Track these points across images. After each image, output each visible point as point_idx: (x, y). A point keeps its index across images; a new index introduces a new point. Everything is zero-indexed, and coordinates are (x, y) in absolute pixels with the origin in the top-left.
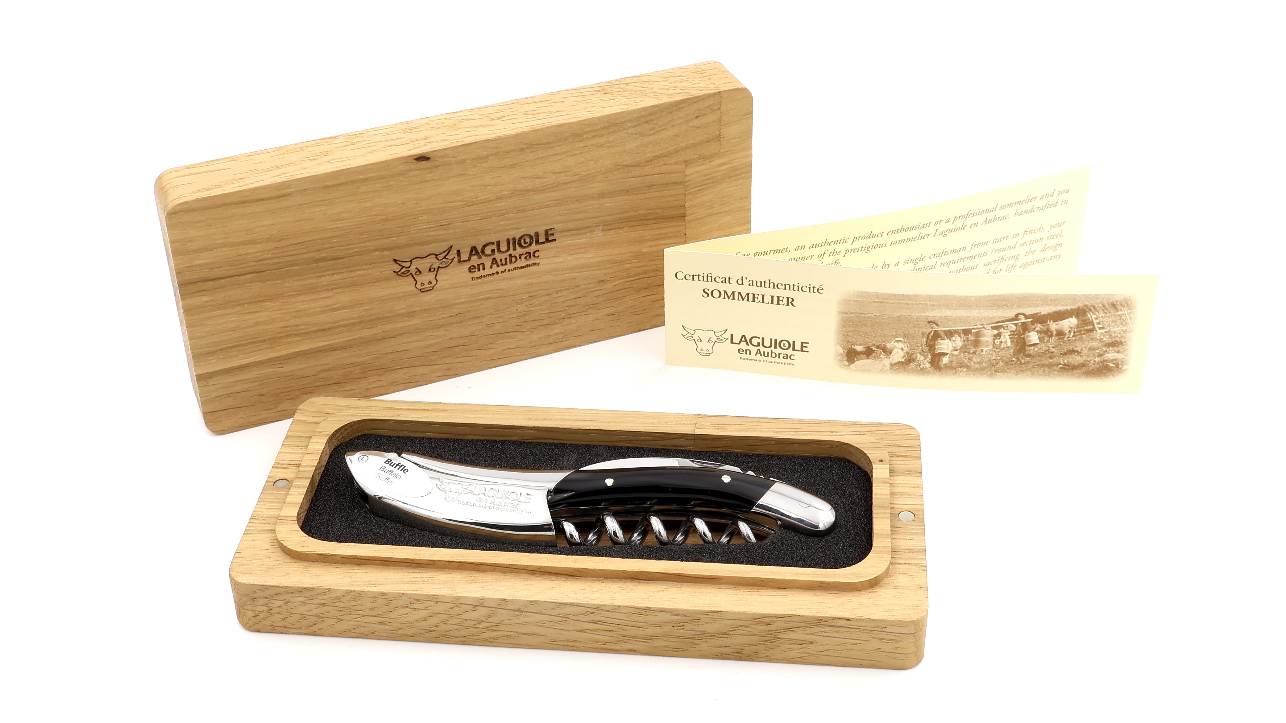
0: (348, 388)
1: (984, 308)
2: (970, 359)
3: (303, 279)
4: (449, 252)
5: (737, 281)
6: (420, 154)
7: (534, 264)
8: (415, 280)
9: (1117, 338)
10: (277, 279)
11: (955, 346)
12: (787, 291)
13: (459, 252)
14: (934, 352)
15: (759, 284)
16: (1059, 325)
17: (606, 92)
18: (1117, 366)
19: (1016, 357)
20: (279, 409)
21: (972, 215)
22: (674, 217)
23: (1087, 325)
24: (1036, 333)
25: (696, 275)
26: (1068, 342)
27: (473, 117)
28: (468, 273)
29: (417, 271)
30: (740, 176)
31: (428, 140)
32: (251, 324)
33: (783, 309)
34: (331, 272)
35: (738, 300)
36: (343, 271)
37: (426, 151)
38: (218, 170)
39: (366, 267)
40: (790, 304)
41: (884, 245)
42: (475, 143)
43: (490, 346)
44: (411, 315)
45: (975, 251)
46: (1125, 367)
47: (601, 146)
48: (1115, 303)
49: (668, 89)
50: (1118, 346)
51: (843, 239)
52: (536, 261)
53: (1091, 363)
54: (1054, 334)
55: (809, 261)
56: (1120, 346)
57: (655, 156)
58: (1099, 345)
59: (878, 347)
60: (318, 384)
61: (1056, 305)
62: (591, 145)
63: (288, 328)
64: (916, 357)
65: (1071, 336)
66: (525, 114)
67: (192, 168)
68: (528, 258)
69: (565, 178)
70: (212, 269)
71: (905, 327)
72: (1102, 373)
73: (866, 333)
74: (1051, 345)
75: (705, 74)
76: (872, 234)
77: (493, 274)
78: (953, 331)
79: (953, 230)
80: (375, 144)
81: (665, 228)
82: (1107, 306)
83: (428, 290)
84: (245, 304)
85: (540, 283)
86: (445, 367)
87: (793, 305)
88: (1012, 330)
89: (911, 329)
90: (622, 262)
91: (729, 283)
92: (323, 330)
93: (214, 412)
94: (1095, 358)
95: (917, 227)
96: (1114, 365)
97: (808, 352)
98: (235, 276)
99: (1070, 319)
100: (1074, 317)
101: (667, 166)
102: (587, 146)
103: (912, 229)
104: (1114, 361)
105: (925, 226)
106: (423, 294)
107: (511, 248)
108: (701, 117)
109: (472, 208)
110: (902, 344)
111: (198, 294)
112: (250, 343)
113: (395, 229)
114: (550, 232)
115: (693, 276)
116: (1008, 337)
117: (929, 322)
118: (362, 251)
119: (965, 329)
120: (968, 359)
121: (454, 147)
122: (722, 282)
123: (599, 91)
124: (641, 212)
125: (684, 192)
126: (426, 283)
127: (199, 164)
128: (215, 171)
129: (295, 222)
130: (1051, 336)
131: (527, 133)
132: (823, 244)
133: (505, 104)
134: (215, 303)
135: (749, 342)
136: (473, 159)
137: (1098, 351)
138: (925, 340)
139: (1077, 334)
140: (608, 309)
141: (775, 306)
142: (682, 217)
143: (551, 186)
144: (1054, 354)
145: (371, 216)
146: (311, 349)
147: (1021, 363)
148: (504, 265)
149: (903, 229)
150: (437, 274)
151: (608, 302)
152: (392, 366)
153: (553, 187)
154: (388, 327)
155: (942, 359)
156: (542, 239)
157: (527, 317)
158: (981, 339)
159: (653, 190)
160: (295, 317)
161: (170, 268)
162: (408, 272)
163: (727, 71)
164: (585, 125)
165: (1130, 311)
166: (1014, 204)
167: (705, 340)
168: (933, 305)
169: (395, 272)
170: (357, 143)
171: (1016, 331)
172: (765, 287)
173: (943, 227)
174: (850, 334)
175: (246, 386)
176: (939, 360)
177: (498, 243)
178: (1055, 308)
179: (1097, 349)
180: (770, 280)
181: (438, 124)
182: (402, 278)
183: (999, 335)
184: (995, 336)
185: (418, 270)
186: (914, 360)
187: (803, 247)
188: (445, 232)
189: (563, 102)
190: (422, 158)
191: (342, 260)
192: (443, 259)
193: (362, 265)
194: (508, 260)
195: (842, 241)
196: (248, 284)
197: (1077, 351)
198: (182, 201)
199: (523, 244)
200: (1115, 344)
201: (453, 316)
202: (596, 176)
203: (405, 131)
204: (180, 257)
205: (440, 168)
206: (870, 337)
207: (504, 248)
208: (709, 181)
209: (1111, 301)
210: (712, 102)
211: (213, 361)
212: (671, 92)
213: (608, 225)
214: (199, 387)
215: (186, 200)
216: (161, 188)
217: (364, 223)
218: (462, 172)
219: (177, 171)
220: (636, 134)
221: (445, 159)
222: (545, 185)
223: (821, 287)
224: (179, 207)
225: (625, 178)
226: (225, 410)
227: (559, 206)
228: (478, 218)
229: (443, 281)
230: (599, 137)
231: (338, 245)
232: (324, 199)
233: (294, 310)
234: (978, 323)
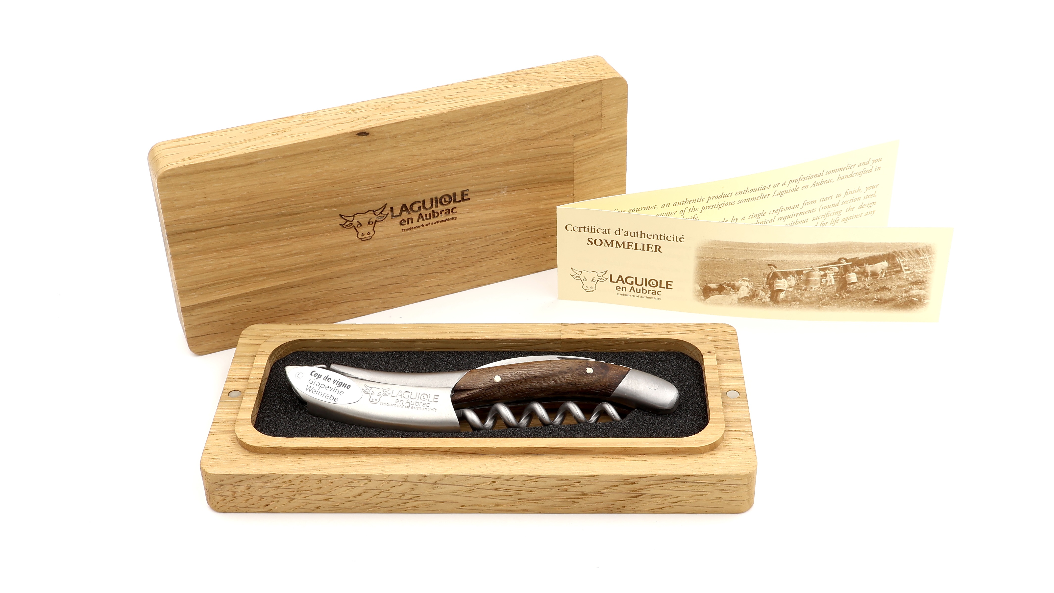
0: (303, 318)
1: (813, 254)
2: (802, 295)
3: (267, 230)
4: (384, 209)
5: (615, 232)
6: (361, 130)
7: (452, 218)
8: (357, 231)
9: (920, 278)
10: (246, 231)
11: (790, 284)
12: (655, 240)
13: (392, 208)
14: (773, 289)
15: (633, 235)
16: (873, 268)
17: (510, 80)
18: (920, 300)
19: (839, 293)
21: (804, 179)
22: (565, 181)
23: (895, 267)
24: (855, 274)
25: (582, 228)
27: (403, 100)
28: (400, 226)
29: (358, 224)
30: (617, 148)
31: (367, 119)
32: (225, 266)
33: (652, 254)
34: (289, 225)
35: (616, 247)
36: (298, 224)
37: (366, 128)
38: (199, 143)
39: (317, 221)
40: (657, 250)
41: (733, 203)
42: (405, 121)
43: (417, 284)
44: (353, 259)
45: (807, 208)
46: (926, 301)
47: (506, 123)
48: (918, 250)
49: (560, 78)
50: (921, 284)
51: (700, 198)
52: (454, 216)
53: (899, 297)
54: (869, 275)
55: (673, 216)
57: (549, 132)
58: (906, 283)
59: (728, 285)
60: (279, 315)
61: (871, 252)
62: (498, 123)
63: (256, 270)
64: (759, 293)
65: (883, 276)
66: (445, 98)
67: (178, 141)
68: (447, 213)
69: (477, 149)
70: (193, 222)
71: (750, 269)
72: (908, 306)
73: (719, 274)
75: (589, 66)
76: (723, 194)
77: (419, 227)
79: (788, 192)
80: (325, 122)
81: (557, 189)
82: (912, 252)
83: (368, 239)
84: (221, 250)
85: (457, 234)
86: (381, 301)
87: (660, 251)
88: (835, 271)
89: (754, 270)
90: (523, 217)
91: (609, 233)
92: (284, 271)
93: (196, 337)
94: (902, 294)
95: (760, 189)
96: (917, 300)
97: (672, 289)
98: (212, 228)
99: (882, 263)
100: (885, 261)
101: (558, 140)
102: (495, 124)
103: (755, 190)
104: (918, 296)
105: (766, 188)
107: (434, 206)
108: (586, 101)
109: (403, 173)
110: (748, 283)
111: (183, 242)
112: (225, 282)
113: (341, 190)
114: (465, 193)
115: (580, 228)
116: (832, 277)
117: (769, 265)
118: (314, 208)
119: (798, 271)
120: (801, 294)
121: (388, 124)
122: (603, 233)
123: (505, 80)
124: (539, 176)
125: (572, 161)
126: (366, 233)
127: (184, 138)
128: (197, 144)
129: (261, 184)
130: (867, 276)
131: (446, 114)
132: (684, 202)
133: (429, 90)
134: (196, 250)
135: (625, 281)
136: (403, 134)
137: (904, 288)
138: (765, 279)
139: (888, 274)
140: (512, 254)
141: (645, 252)
142: (570, 180)
143: (466, 156)
144: (869, 291)
145: (322, 180)
146: (274, 286)
147: (843, 297)
148: (429, 219)
149: (748, 191)
150: (374, 226)
151: (511, 249)
152: (338, 300)
153: (467, 157)
154: (335, 269)
155: (779, 295)
156: (459, 198)
157: (447, 261)
158: (810, 278)
159: (548, 159)
160: (261, 261)
161: (161, 222)
162: (351, 225)
163: (606, 63)
164: (493, 107)
165: (930, 256)
166: (837, 170)
167: (589, 279)
168: (772, 251)
169: (341, 225)
170: (310, 121)
171: (838, 272)
172: (637, 237)
173: (780, 189)
174: (706, 274)
175: (222, 316)
176: (777, 296)
177: (424, 202)
178: (870, 254)
179: (904, 286)
180: (641, 231)
181: (375, 106)
182: (347, 229)
183: (825, 276)
184: (822, 276)
185: (360, 223)
186: (757, 295)
187: (668, 205)
188: (381, 193)
189: (476, 88)
190: (363, 133)
191: (298, 215)
192: (379, 214)
193: (314, 219)
194: (432, 215)
195: (699, 200)
196: (223, 235)
197: (888, 289)
198: (170, 168)
199: (443, 202)
200: (918, 283)
201: (387, 260)
202: (502, 148)
203: (350, 112)
204: (169, 213)
205: (377, 141)
206: (721, 277)
207: (428, 205)
208: (593, 152)
209: (915, 248)
210: (595, 89)
211: (195, 297)
212: (563, 80)
213: (511, 187)
214: (184, 317)
215: (174, 167)
216: (153, 158)
217: (317, 186)
218: (395, 145)
219: (166, 144)
220: (534, 114)
221: (381, 134)
222: (461, 156)
223: (683, 236)
224: (168, 173)
225: (525, 150)
226: (205, 335)
227: (472, 172)
228: (407, 182)
229: (379, 232)
230: (505, 117)
231: (295, 203)
232: (284, 166)
233: (260, 255)
234: (809, 266)
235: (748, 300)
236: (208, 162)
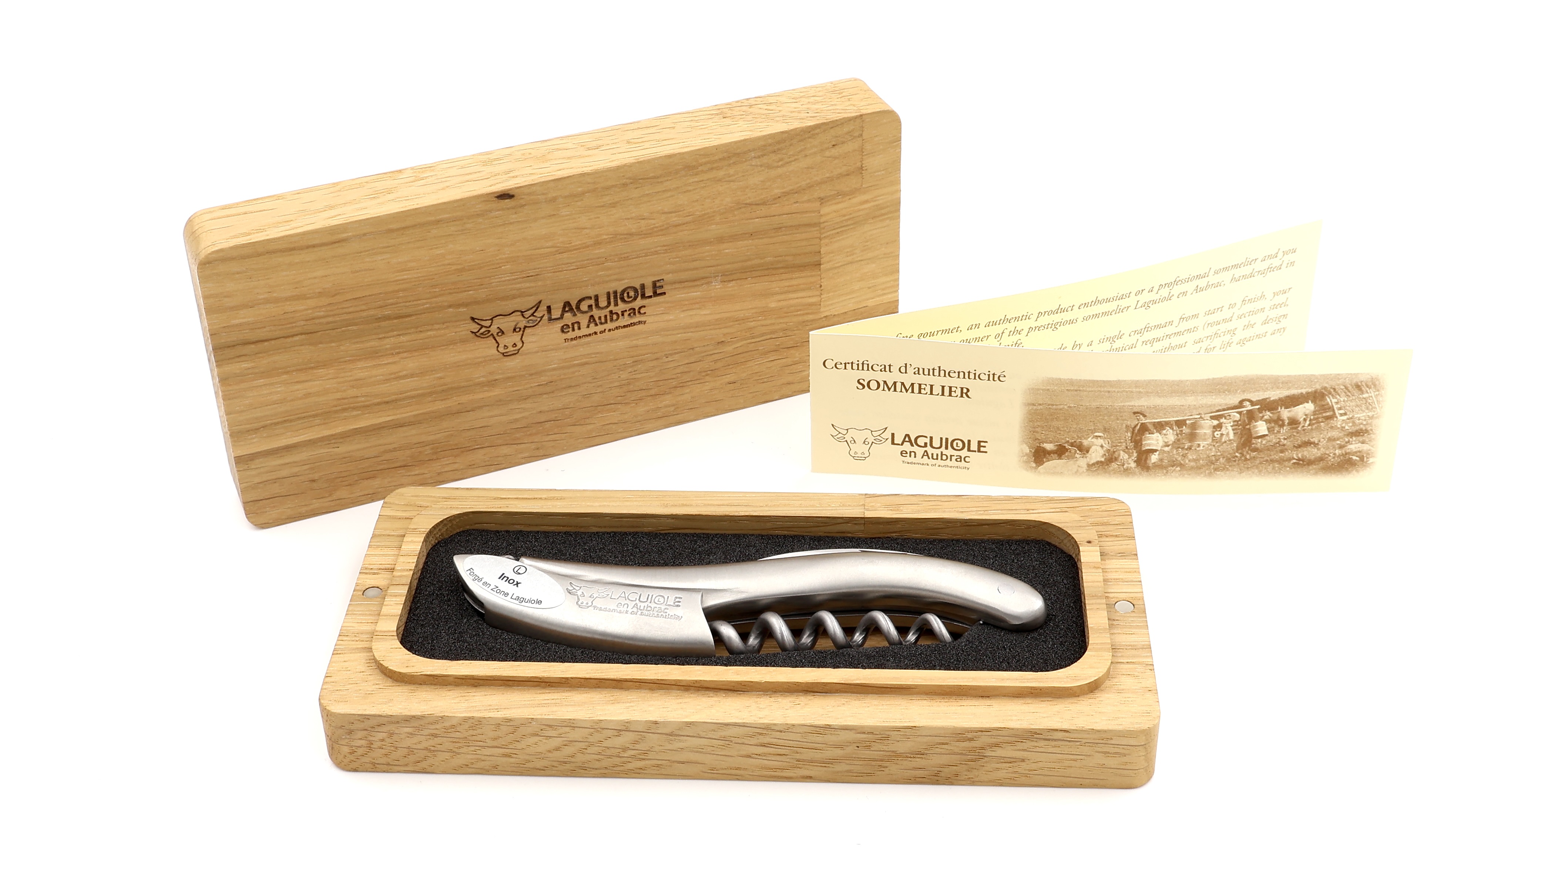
0: (417, 472)
1: (1201, 394)
2: (1184, 456)
3: (363, 341)
4: (537, 308)
5: (900, 368)
6: (502, 191)
7: (640, 322)
8: (497, 342)
9: (1361, 426)
10: (331, 342)
11: (1166, 441)
12: (961, 380)
13: (549, 308)
14: (1141, 448)
15: (926, 372)
16: (1292, 412)
17: (725, 115)
18: (1362, 459)
19: (1240, 451)
20: (334, 497)
21: (1180, 282)
22: (808, 265)
23: (1325, 410)
24: (1264, 423)
25: (849, 363)
26: (1302, 432)
27: (565, 146)
28: (561, 333)
29: (498, 331)
31: (512, 174)
32: (299, 396)
33: (956, 401)
34: (395, 332)
35: (901, 391)
36: (410, 332)
37: (510, 187)
38: (260, 211)
39: (437, 326)
40: (964, 395)
41: (1075, 321)
42: (568, 177)
43: (588, 421)
44: (492, 384)
45: (1184, 326)
46: (1371, 460)
47: (720, 180)
48: (1360, 384)
49: (799, 112)
50: (1363, 435)
51: (1024, 315)
52: (642, 319)
53: (1330, 456)
54: (1286, 423)
55: (986, 343)
56: (1366, 435)
57: (783, 193)
58: (1340, 434)
59: (1072, 445)
60: (382, 467)
61: (1289, 388)
62: (707, 180)
63: (346, 401)
64: (1119, 455)
65: (1306, 425)
66: (628, 142)
67: (229, 208)
68: (632, 315)
69: (676, 219)
70: (252, 329)
71: (1106, 420)
72: (1343, 468)
73: (1058, 428)
74: (1282, 436)
75: (844, 94)
76: (1060, 308)
77: (590, 335)
78: (1163, 423)
79: (1157, 301)
80: (448, 179)
81: (796, 278)
82: (1350, 388)
83: (513, 354)
84: (293, 371)
85: (647, 345)
86: (533, 446)
87: (968, 396)
88: (1235, 419)
89: (1112, 422)
90: (745, 319)
91: (890, 371)
92: (387, 402)
93: (257, 501)
94: (1335, 450)
95: (1115, 298)
96: (1358, 458)
97: (986, 452)
98: (281, 338)
99: (1306, 405)
100: (1310, 402)
101: (798, 204)
102: (703, 181)
103: (1107, 302)
104: (1358, 454)
105: (1124, 297)
106: (506, 359)
107: (612, 304)
108: (840, 146)
109: (565, 255)
110: (1102, 440)
111: (237, 360)
112: (299, 419)
113: (473, 281)
114: (658, 284)
115: (845, 364)
116: (1230, 428)
117: (1135, 413)
118: (433, 308)
119: (1178, 420)
120: (1182, 455)
121: (544, 182)
122: (881, 371)
123: (717, 114)
124: (769, 259)
125: (819, 235)
126: (510, 345)
127: (237, 204)
128: (257, 212)
129: (353, 272)
130: (1282, 426)
131: (630, 166)
132: (1001, 322)
133: (604, 131)
134: (257, 371)
135: (914, 442)
136: (566, 197)
137: (1338, 442)
138: (1129, 434)
140: (728, 376)
141: (946, 398)
142: (816, 265)
143: (659, 229)
144: (1286, 447)
145: (444, 265)
146: (372, 425)
147: (1246, 458)
148: (604, 323)
149: (1097, 302)
150: (523, 335)
151: (728, 367)
152: (470, 445)
153: (662, 230)
154: (465, 399)
155: (1150, 457)
156: (649, 292)
157: (632, 386)
158: (1197, 431)
159: (782, 234)
160: (353, 387)
161: (203, 329)
162: (488, 333)
163: (869, 90)
164: (700, 155)
165: (1377, 393)
166: (1230, 267)
167: (860, 441)
168: (1140, 392)
169: (472, 332)
170: (426, 177)
171: (1240, 420)
172: (934, 375)
173: (1145, 297)
174: (1039, 429)
175: (295, 470)
176: (1146, 459)
177: (597, 298)
178: (1287, 392)
179: (1338, 439)
180: (939, 367)
181: (523, 154)
182: (482, 339)
183: (1219, 426)
184: (1214, 427)
185: (501, 330)
186: (1116, 459)
187: (978, 326)
188: (532, 284)
189: (674, 128)
190: (505, 196)
191: (410, 319)
192: (530, 316)
193: (433, 325)
194: (608, 317)
195: (1023, 318)
196: (296, 348)
197: (1314, 443)
198: (217, 249)
199: (626, 298)
200: (1360, 433)
201: (542, 385)
202: (713, 216)
203: (485, 163)
204: (215, 315)
205: (526, 207)
206: (1062, 433)
207: (603, 303)
208: (849, 222)
209: (1354, 381)
210: (852, 128)
211: (255, 440)
212: (803, 115)
213: (727, 275)
214: (238, 471)
215: (222, 247)
216: (191, 233)
217: (436, 274)
218: (553, 213)
219: (210, 212)
220: (761, 166)
221: (532, 197)
222: (653, 228)
223: (1003, 373)
224: (214, 255)
225: (748, 219)
226: (269, 498)
227: (669, 253)
228: (572, 268)
229: (530, 342)
230: (717, 170)
231: (404, 300)
232: (387, 245)
233: (351, 378)
234: (1195, 412)
235: (1102, 466)
236: (274, 239)
